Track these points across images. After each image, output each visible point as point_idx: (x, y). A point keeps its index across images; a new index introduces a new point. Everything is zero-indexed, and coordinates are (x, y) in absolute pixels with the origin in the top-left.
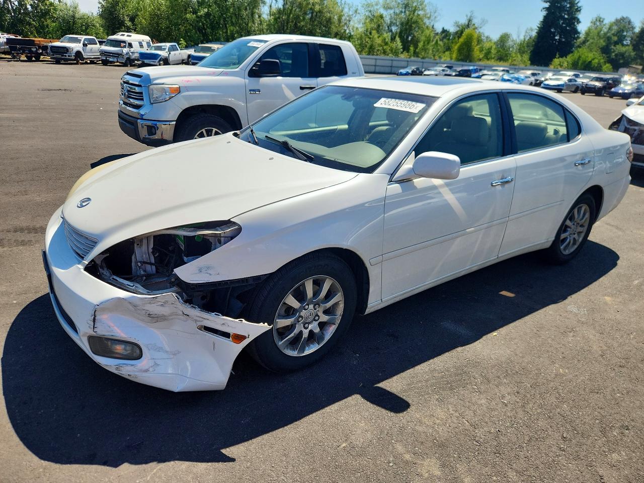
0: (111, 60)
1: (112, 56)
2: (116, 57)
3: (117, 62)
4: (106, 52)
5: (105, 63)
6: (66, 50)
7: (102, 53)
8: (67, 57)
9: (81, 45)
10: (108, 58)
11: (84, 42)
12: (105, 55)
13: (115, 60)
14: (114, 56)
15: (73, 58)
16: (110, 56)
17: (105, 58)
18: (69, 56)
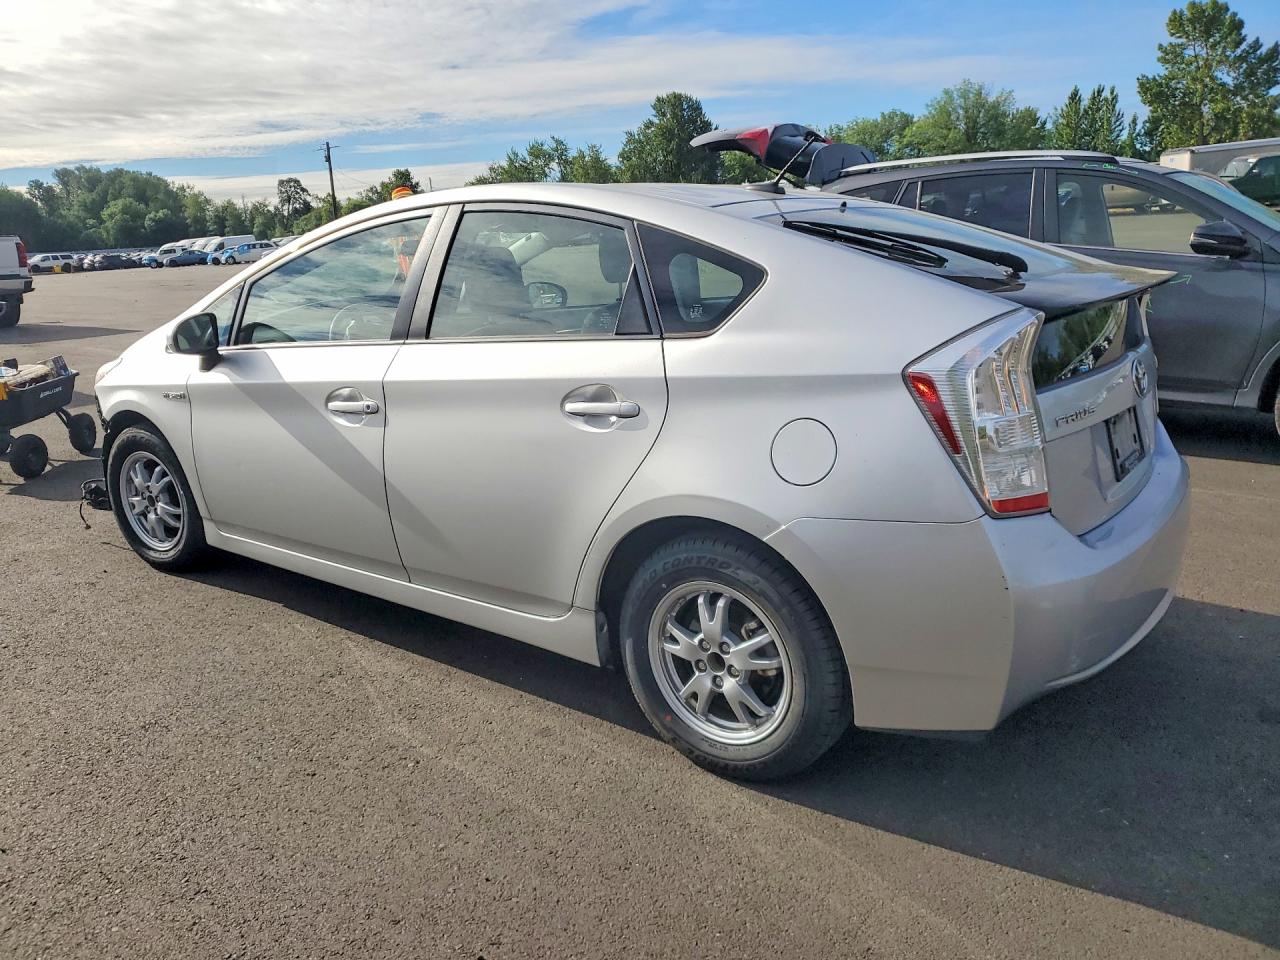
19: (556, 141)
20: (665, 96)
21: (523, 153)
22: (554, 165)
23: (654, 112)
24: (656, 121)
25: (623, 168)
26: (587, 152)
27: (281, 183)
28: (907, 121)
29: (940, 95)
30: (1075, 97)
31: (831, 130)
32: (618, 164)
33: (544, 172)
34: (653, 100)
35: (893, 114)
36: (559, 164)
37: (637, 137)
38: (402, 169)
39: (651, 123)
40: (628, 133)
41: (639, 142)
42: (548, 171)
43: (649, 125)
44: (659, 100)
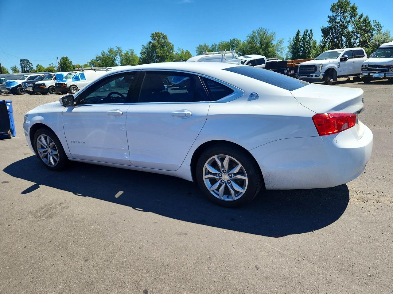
0: (376, 75)
1: (378, 70)
2: (383, 70)
3: (385, 78)
4: (370, 66)
5: (367, 80)
6: (314, 68)
7: (366, 68)
8: (314, 77)
9: (338, 60)
10: (371, 74)
11: (343, 56)
12: (369, 70)
13: (382, 75)
14: (381, 70)
15: (321, 77)
16: (376, 70)
17: (367, 74)
18: (316, 76)
20: (155, 33)
21: (107, 52)
22: (118, 56)
23: (151, 39)
24: (152, 42)
25: (142, 57)
26: (129, 52)
27: (21, 61)
28: (238, 42)
29: (251, 33)
30: (298, 34)
31: (213, 45)
32: (140, 56)
33: (115, 58)
34: (151, 34)
35: (234, 40)
36: (120, 56)
37: (146, 47)
40: (143, 45)
41: (147, 48)
42: (116, 58)
43: (150, 43)
44: (153, 34)
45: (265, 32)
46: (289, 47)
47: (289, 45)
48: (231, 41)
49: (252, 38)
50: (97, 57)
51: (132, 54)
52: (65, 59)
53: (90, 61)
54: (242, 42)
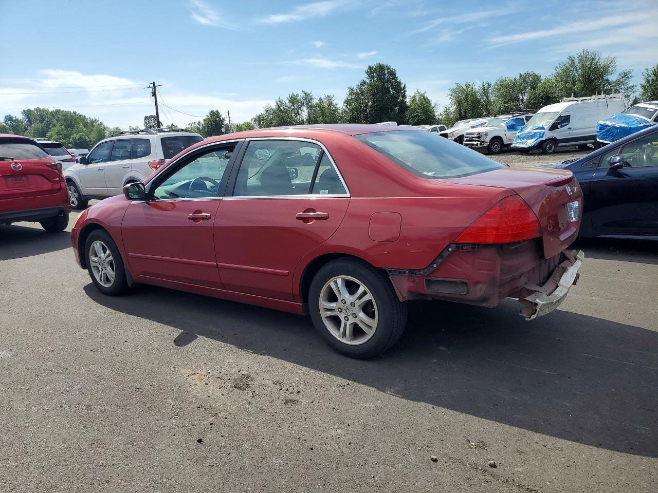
19: (306, 94)
20: (373, 65)
21: (286, 101)
22: (304, 108)
23: (367, 76)
24: (368, 81)
25: (347, 110)
26: (325, 100)
27: (146, 118)
28: (537, 79)
29: (565, 60)
32: (344, 108)
33: (298, 112)
34: (366, 68)
35: (528, 75)
36: (307, 107)
37: (355, 91)
38: (215, 110)
39: (365, 83)
40: (350, 88)
41: (357, 94)
42: (300, 112)
43: (363, 83)
44: (370, 68)
45: (593, 59)
46: (643, 87)
47: (643, 82)
48: (521, 75)
49: (566, 71)
50: (267, 111)
51: (330, 104)
52: (215, 115)
53: (255, 116)
54: (543, 78)
